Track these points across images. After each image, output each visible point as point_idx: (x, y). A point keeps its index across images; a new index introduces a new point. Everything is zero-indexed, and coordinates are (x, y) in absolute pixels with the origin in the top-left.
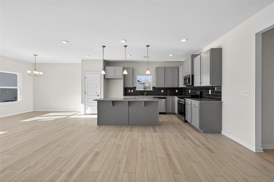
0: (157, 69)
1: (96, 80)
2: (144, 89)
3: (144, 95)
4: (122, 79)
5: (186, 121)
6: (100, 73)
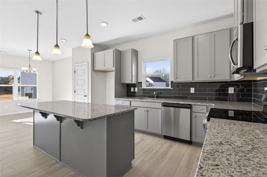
0: (176, 42)
6: (87, 63)
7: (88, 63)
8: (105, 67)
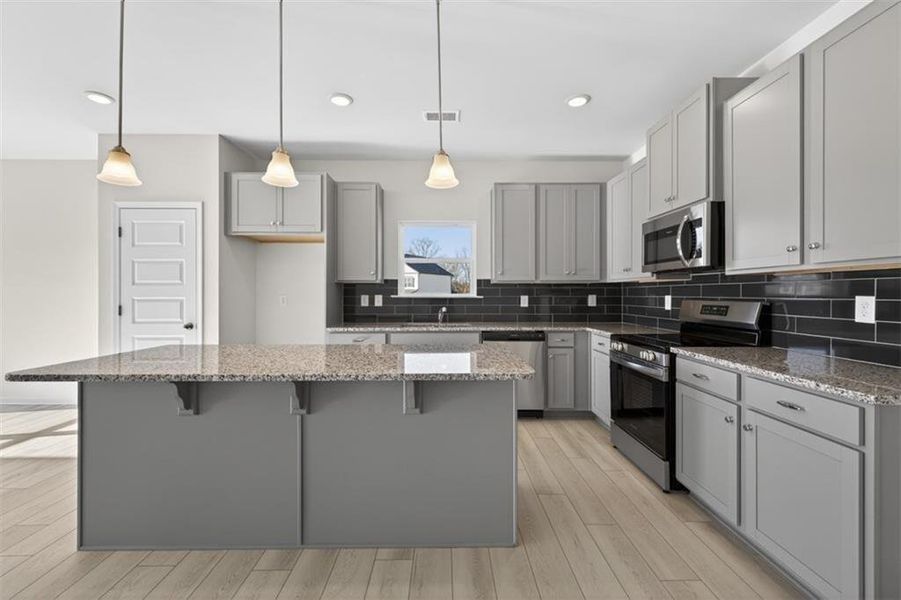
0: (501, 189)
1: (181, 241)
2: (453, 292)
3: (437, 321)
4: (322, 241)
5: (675, 487)
6: (199, 205)
7: (203, 204)
8: (285, 229)
